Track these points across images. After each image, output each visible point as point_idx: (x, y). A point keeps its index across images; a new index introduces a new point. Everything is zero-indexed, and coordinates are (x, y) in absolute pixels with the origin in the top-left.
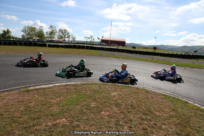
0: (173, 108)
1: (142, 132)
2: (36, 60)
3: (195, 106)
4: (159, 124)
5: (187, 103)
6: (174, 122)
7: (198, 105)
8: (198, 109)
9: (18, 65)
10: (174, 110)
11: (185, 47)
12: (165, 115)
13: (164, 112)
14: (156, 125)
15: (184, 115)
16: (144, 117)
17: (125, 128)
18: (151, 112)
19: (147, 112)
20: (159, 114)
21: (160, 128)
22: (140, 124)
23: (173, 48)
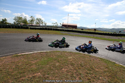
0: (107, 66)
1: (87, 81)
2: (36, 37)
3: (120, 65)
4: (98, 76)
5: (115, 63)
6: (107, 75)
7: (122, 65)
8: (122, 67)
9: (26, 41)
10: (107, 67)
11: (113, 29)
12: (101, 71)
13: (101, 68)
14: (96, 77)
15: (113, 71)
16: (88, 72)
17: (77, 78)
18: (92, 69)
19: (90, 69)
20: (97, 70)
21: (99, 79)
22: (86, 76)
23: (106, 30)
